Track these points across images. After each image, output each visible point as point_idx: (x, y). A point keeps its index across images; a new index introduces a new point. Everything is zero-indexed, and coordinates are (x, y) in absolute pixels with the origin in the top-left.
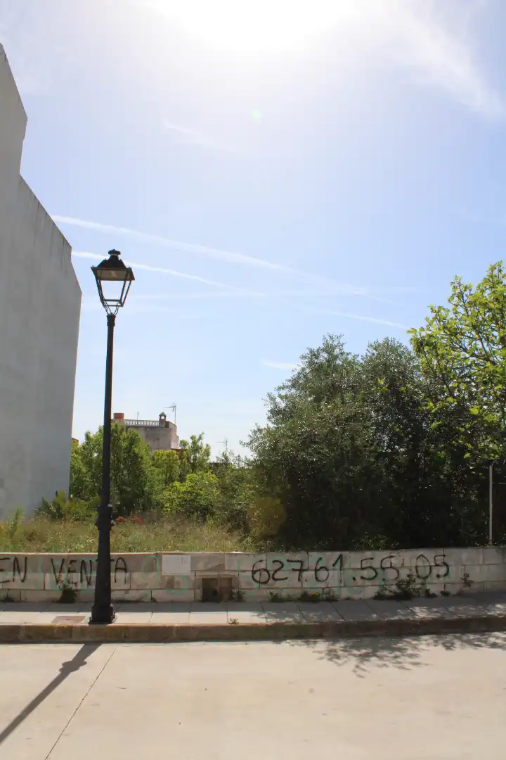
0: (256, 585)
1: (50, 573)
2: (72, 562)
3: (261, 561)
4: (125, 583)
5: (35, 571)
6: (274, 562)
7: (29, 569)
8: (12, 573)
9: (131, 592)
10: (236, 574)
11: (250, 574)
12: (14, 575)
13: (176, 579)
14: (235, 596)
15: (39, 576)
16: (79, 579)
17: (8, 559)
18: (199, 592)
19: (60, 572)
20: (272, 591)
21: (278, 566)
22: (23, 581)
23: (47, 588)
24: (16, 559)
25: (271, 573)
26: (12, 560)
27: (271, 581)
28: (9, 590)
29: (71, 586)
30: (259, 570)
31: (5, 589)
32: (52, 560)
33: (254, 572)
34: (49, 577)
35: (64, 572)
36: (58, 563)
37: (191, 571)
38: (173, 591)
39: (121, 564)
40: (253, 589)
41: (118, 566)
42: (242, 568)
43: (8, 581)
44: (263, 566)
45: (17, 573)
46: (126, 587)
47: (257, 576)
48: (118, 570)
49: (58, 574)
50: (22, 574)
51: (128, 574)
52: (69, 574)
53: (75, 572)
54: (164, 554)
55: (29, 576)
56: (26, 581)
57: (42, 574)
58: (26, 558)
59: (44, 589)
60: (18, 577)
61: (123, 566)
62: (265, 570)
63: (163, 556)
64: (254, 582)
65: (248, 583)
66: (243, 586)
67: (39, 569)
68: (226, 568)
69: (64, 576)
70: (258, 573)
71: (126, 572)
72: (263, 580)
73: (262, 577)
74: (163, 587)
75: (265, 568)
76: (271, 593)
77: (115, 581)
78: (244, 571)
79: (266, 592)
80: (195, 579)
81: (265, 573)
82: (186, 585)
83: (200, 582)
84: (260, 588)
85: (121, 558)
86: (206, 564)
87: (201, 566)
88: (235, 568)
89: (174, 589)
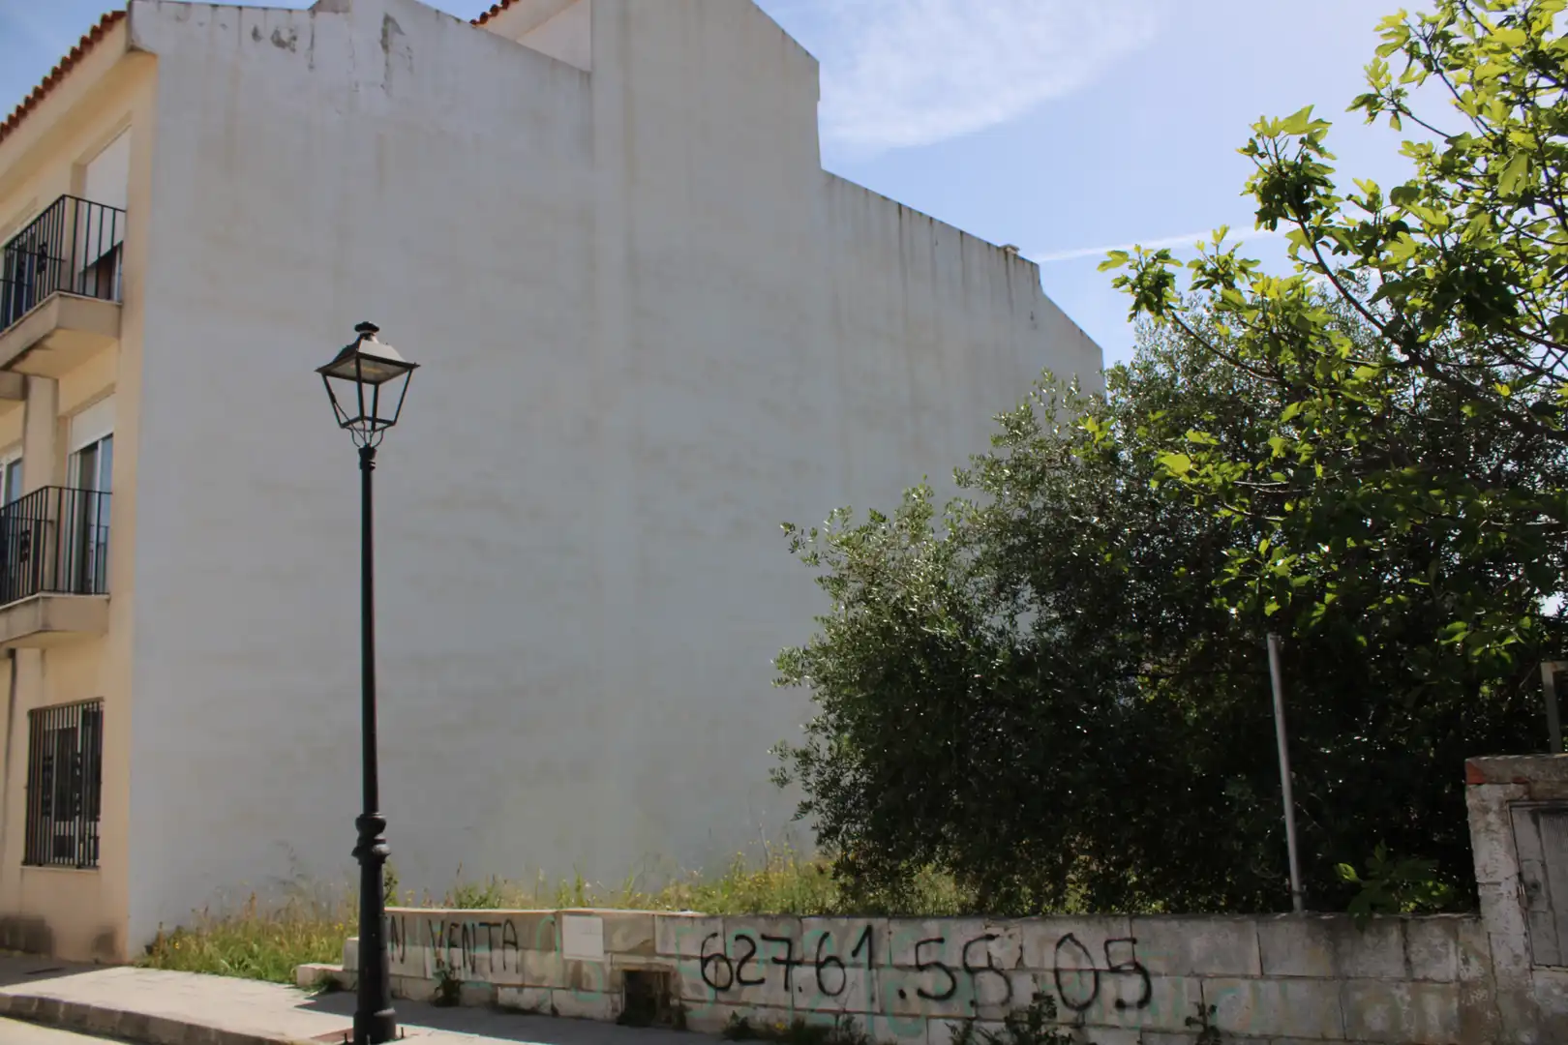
0: (709, 993)
1: (429, 946)
2: (453, 926)
3: (715, 935)
4: (517, 972)
5: (414, 944)
6: (739, 937)
7: (407, 938)
8: (390, 944)
9: (524, 991)
10: (673, 962)
11: (697, 964)
12: (392, 949)
13: (585, 969)
14: (674, 1016)
15: (419, 952)
16: (462, 961)
18: (619, 999)
19: (440, 947)
20: (737, 1009)
21: (744, 949)
22: (401, 959)
23: (427, 975)
24: (394, 920)
25: (735, 965)
26: (390, 921)
27: (735, 985)
29: (452, 973)
30: (712, 958)
32: (431, 922)
33: (705, 961)
34: (429, 956)
35: (444, 947)
36: (437, 929)
37: (606, 952)
38: (581, 995)
39: (510, 934)
40: (705, 1002)
41: (508, 938)
42: (684, 950)
44: (716, 946)
45: (395, 944)
46: (519, 980)
47: (710, 972)
48: (507, 946)
49: (438, 949)
50: (401, 947)
51: (520, 952)
52: (450, 950)
53: (457, 946)
54: (565, 913)
55: (407, 948)
56: (404, 962)
57: (421, 949)
58: (404, 918)
59: (425, 979)
60: (396, 952)
61: (513, 940)
62: (724, 958)
63: (566, 919)
64: (704, 985)
65: (696, 988)
66: (688, 992)
67: (418, 941)
68: (659, 949)
69: (444, 954)
70: (711, 965)
71: (517, 950)
72: (722, 983)
73: (718, 975)
74: (567, 986)
75: (722, 952)
76: (734, 1016)
77: (505, 967)
78: (687, 958)
79: (726, 1012)
80: (612, 969)
81: (724, 965)
82: (598, 983)
83: (619, 978)
84: (717, 1001)
85: (510, 920)
86: (625, 938)
87: (618, 943)
88: (672, 950)
89: (583, 990)
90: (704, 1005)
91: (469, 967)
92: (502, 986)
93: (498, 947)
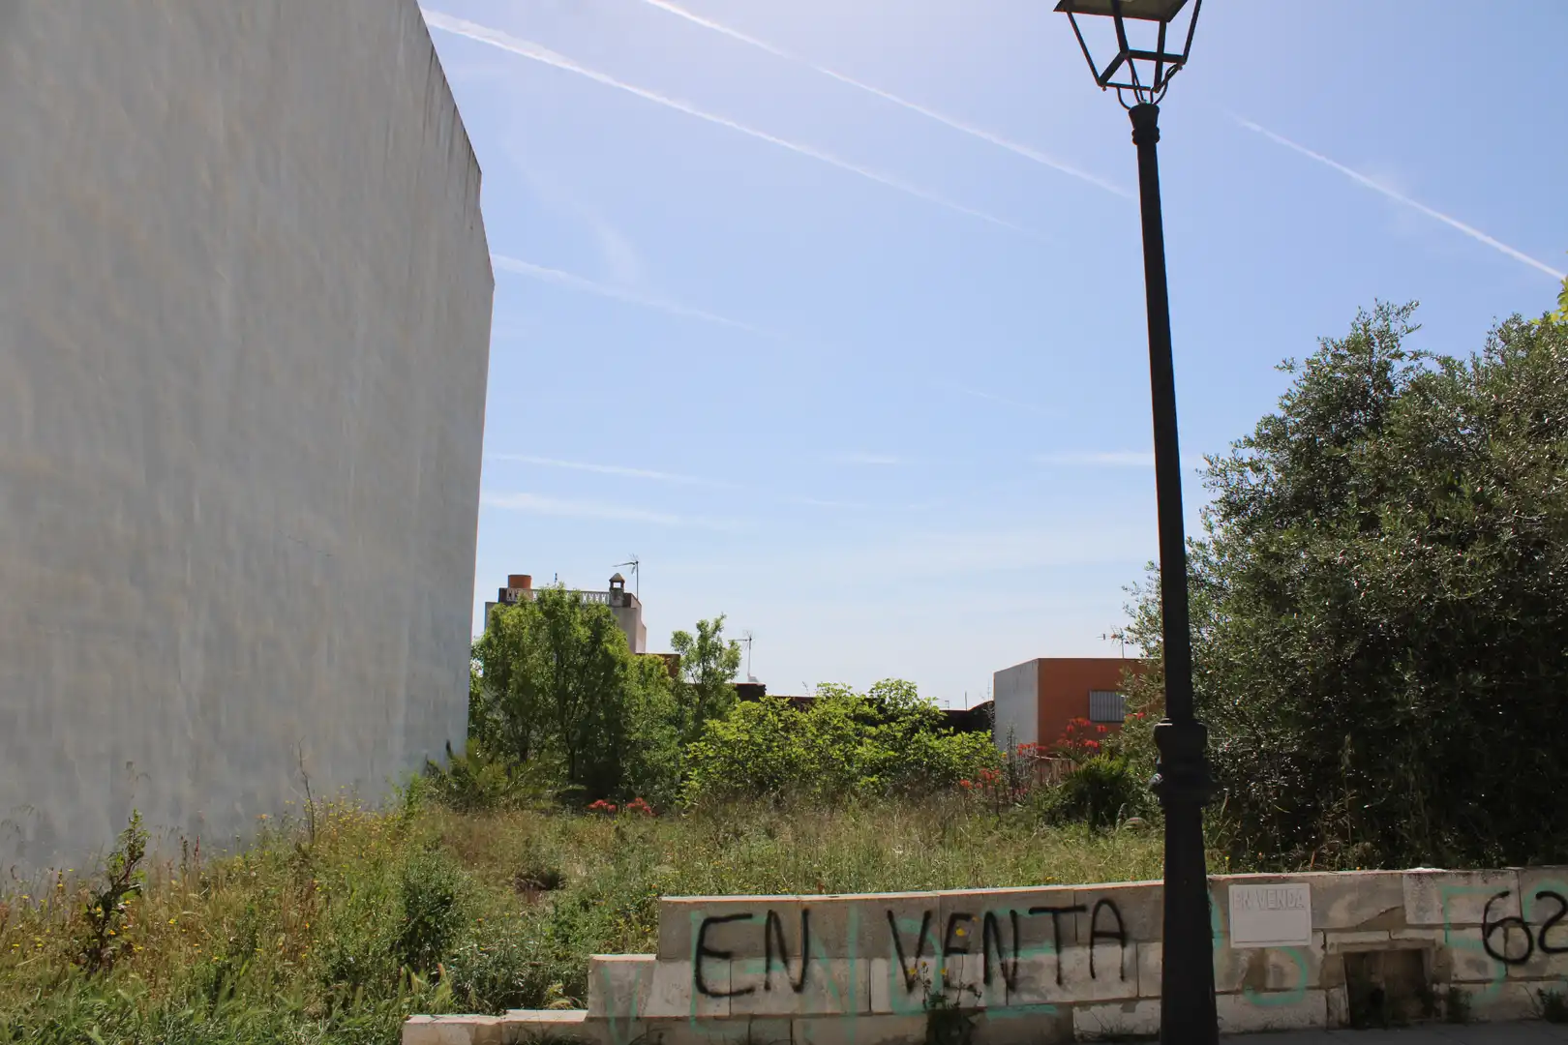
0: (1495, 969)
1: (886, 957)
2: (955, 918)
3: (1505, 894)
4: (1122, 978)
5: (837, 952)
6: (1540, 896)
7: (816, 947)
8: (761, 962)
9: (1141, 1006)
10: (1438, 935)
11: (1478, 933)
12: (768, 968)
13: (1273, 958)
14: (1442, 1006)
15: (849, 970)
16: (981, 975)
17: (749, 916)
18: (1340, 995)
19: (918, 955)
20: (1541, 985)
21: (1551, 909)
22: (798, 988)
23: (876, 1008)
24: (773, 917)
25: (1536, 931)
26: (761, 919)
27: (1537, 955)
28: (753, 1017)
29: (953, 998)
30: (1502, 923)
31: (739, 1017)
32: (890, 915)
33: (1488, 929)
34: (883, 973)
35: (932, 954)
36: (910, 926)
37: (1315, 931)
38: (1265, 995)
39: (1107, 920)
40: (1490, 981)
41: (1099, 928)
42: (1456, 916)
43: (750, 990)
44: (1509, 908)
45: (777, 962)
46: (1125, 991)
47: (1497, 940)
48: (1096, 940)
49: (910, 961)
50: (796, 966)
51: (1129, 951)
52: (948, 960)
53: (964, 951)
54: (1237, 881)
55: (816, 968)
56: (810, 990)
57: (861, 963)
58: (806, 913)
59: (870, 1013)
60: (783, 976)
61: (1114, 927)
62: (1520, 922)
63: (1232, 888)
64: (1488, 959)
65: (1471, 963)
66: (1462, 971)
67: (851, 950)
68: (1410, 919)
69: (931, 967)
70: (1499, 932)
71: (1123, 945)
72: (1514, 954)
73: (1509, 945)
74: (1237, 986)
75: (1518, 915)
76: (1540, 993)
77: (1093, 975)
78: (1461, 926)
79: (1526, 992)
80: (1326, 955)
81: (1517, 932)
82: (1298, 977)
83: (1337, 966)
84: (1508, 978)
85: (1107, 900)
86: (1353, 908)
87: (1339, 914)
88: (1433, 918)
89: (1266, 990)
90: (1487, 985)
91: (999, 982)
92: (1084, 1005)
93: (1075, 941)
